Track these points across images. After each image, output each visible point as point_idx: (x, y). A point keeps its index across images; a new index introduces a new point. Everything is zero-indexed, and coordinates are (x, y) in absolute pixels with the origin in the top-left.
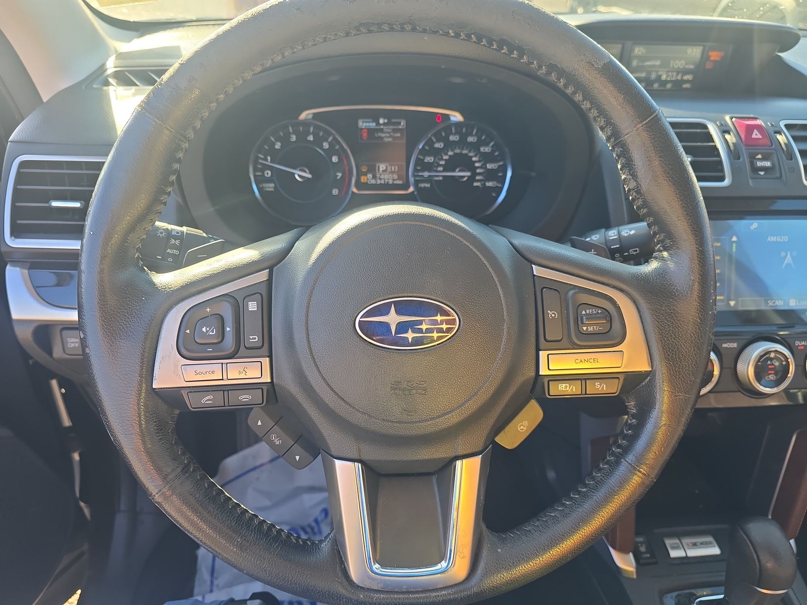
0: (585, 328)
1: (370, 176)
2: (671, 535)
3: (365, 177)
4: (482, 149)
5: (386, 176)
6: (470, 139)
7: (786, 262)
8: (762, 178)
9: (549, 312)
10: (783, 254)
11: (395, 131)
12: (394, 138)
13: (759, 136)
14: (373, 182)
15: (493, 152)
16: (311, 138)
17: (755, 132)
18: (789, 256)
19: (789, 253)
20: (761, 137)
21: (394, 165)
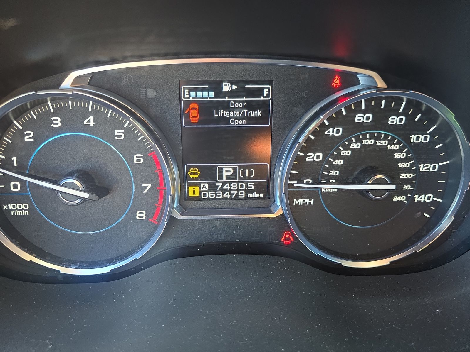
1: (205, 186)
3: (197, 188)
4: (413, 139)
5: (234, 186)
6: (394, 120)
11: (250, 106)
12: (250, 120)
14: (211, 195)
15: (433, 142)
16: (90, 121)
21: (249, 167)
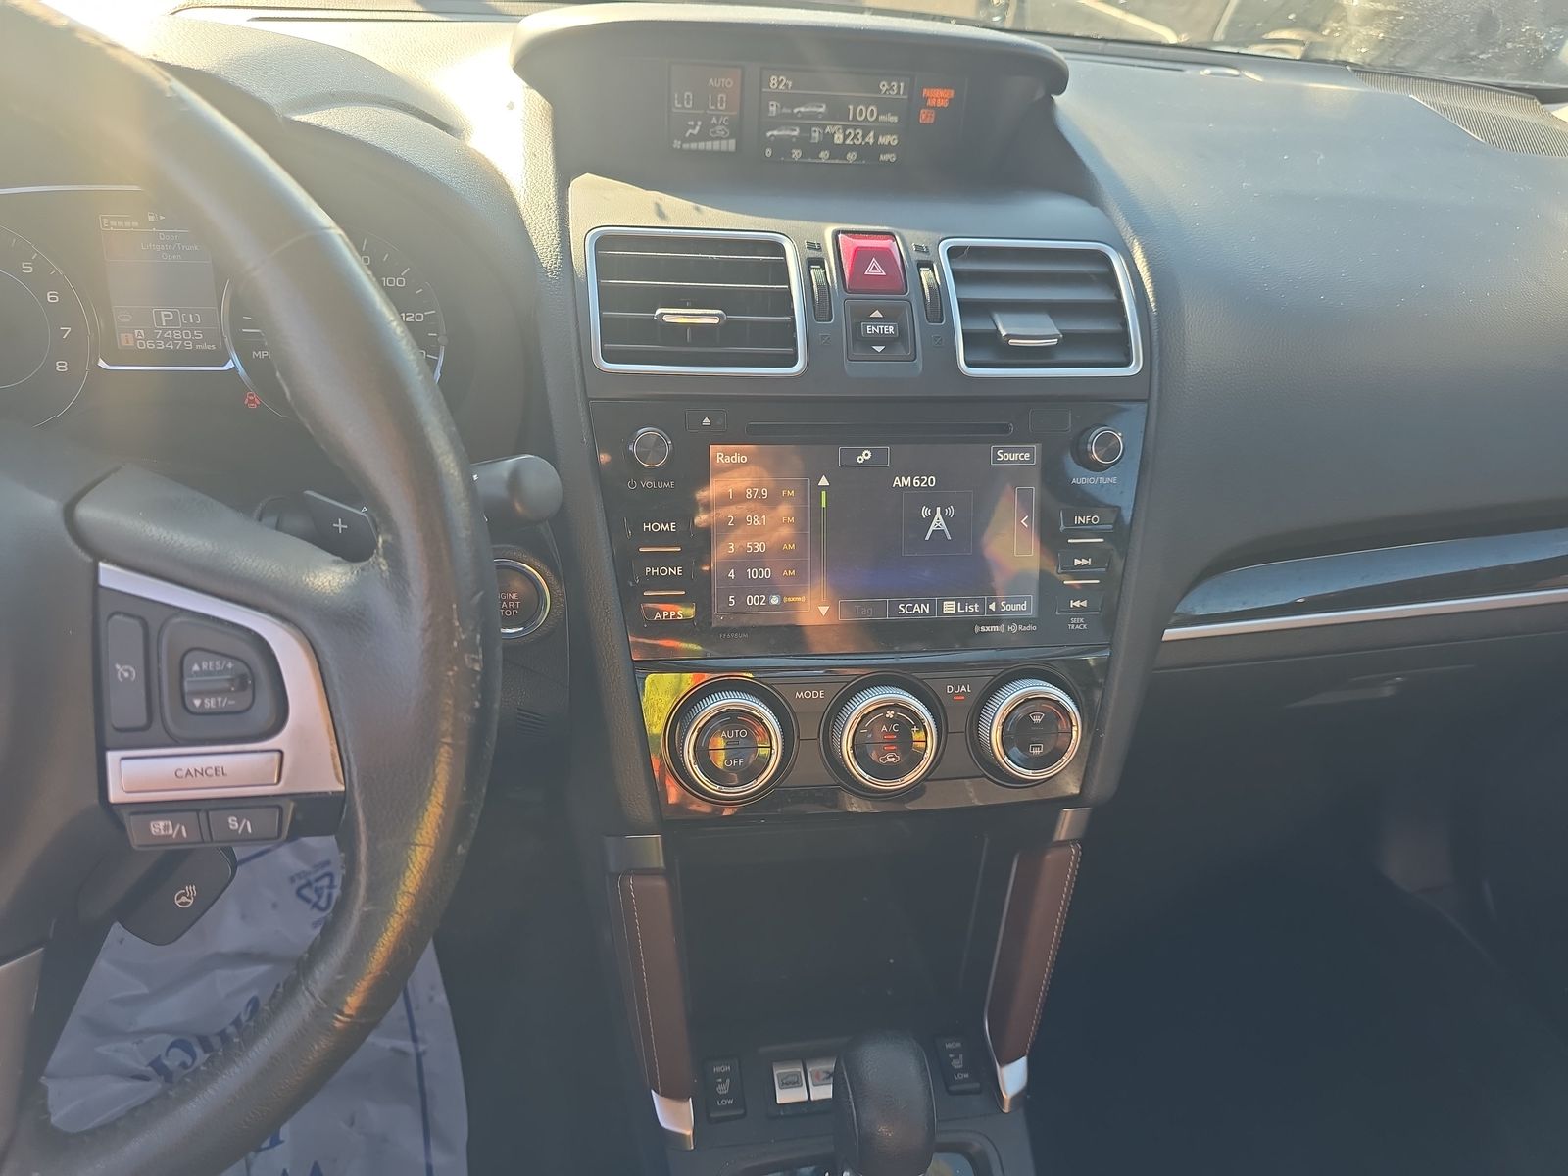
0: (197, 702)
2: (786, 1058)
3: (131, 336)
5: (177, 335)
7: (932, 528)
8: (878, 357)
9: (118, 667)
10: (925, 512)
12: (186, 254)
13: (881, 272)
14: (148, 345)
17: (874, 262)
18: (938, 515)
19: (938, 509)
20: (884, 274)
